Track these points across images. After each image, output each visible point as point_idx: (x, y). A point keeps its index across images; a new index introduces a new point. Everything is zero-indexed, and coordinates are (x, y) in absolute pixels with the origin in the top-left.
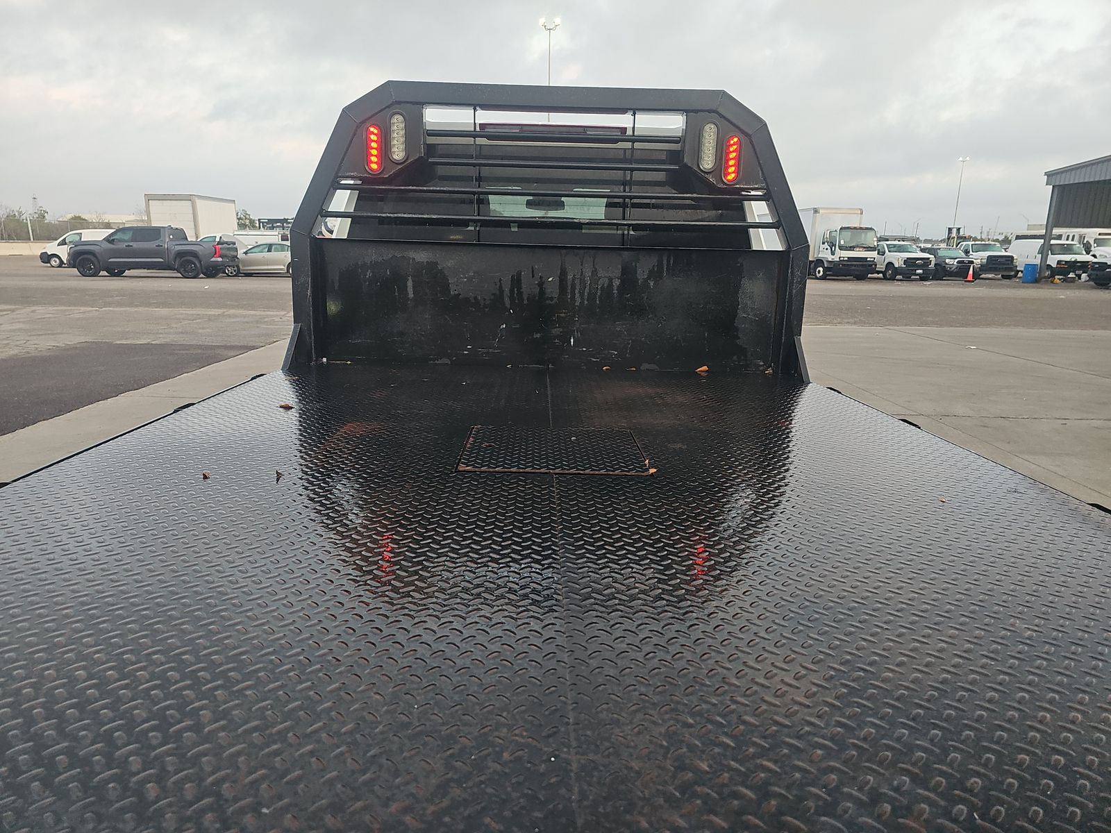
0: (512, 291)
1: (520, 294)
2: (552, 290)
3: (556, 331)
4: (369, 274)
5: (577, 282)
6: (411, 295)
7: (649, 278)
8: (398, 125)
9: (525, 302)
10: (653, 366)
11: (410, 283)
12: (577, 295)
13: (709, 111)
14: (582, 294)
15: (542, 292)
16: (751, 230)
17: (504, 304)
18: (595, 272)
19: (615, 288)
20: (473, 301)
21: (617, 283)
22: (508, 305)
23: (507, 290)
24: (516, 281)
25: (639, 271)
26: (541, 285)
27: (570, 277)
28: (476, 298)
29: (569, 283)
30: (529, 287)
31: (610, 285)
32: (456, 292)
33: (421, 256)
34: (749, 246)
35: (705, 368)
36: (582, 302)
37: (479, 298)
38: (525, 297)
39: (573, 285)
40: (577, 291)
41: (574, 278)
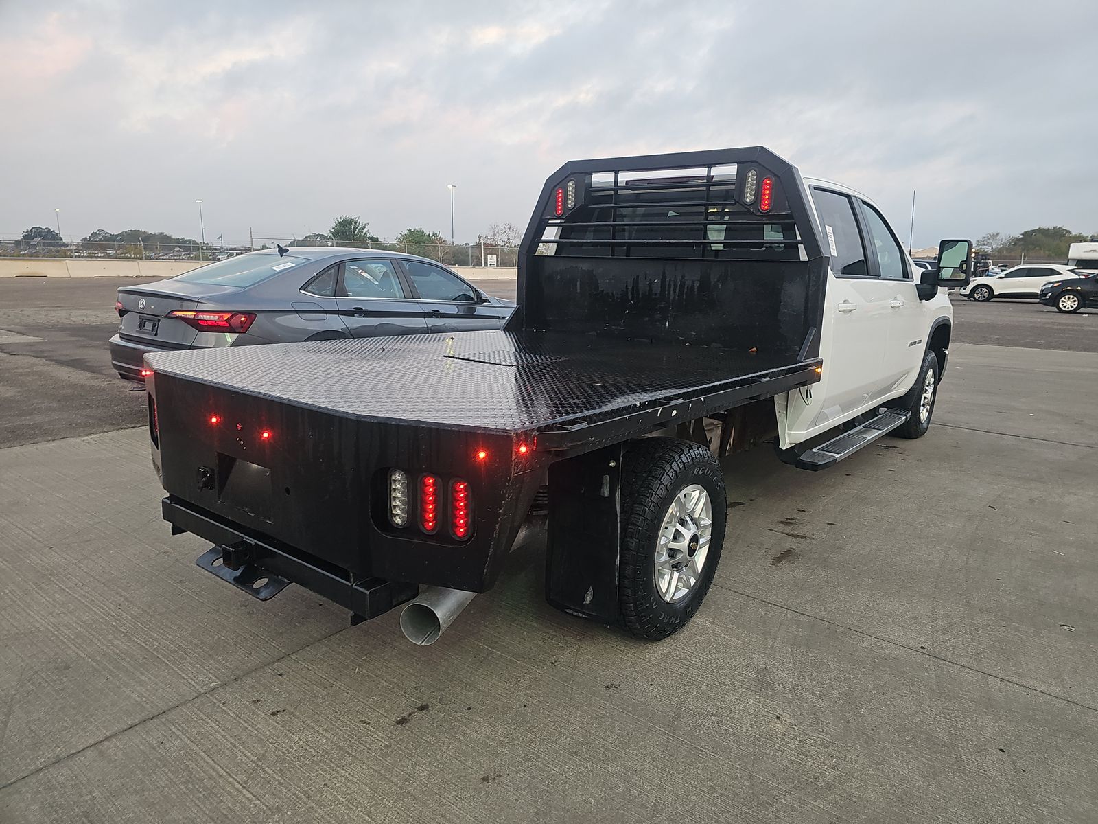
0: (633, 289)
1: (638, 290)
2: (657, 289)
3: (658, 316)
4: (559, 277)
5: (672, 283)
6: (579, 291)
7: (718, 281)
8: (572, 187)
9: (640, 296)
10: (719, 345)
11: (578, 283)
12: (672, 292)
13: (752, 162)
14: (675, 291)
15: (651, 290)
17: (628, 297)
18: (683, 277)
19: (696, 288)
20: (611, 294)
21: (697, 284)
22: (630, 298)
23: (630, 288)
24: (636, 283)
25: (712, 276)
26: (650, 284)
27: (668, 279)
28: (612, 293)
29: (667, 283)
30: (643, 287)
31: (693, 286)
32: (602, 289)
33: (585, 266)
35: (755, 349)
36: (675, 297)
37: (614, 293)
38: (640, 293)
39: (670, 285)
40: (672, 289)
41: (670, 281)
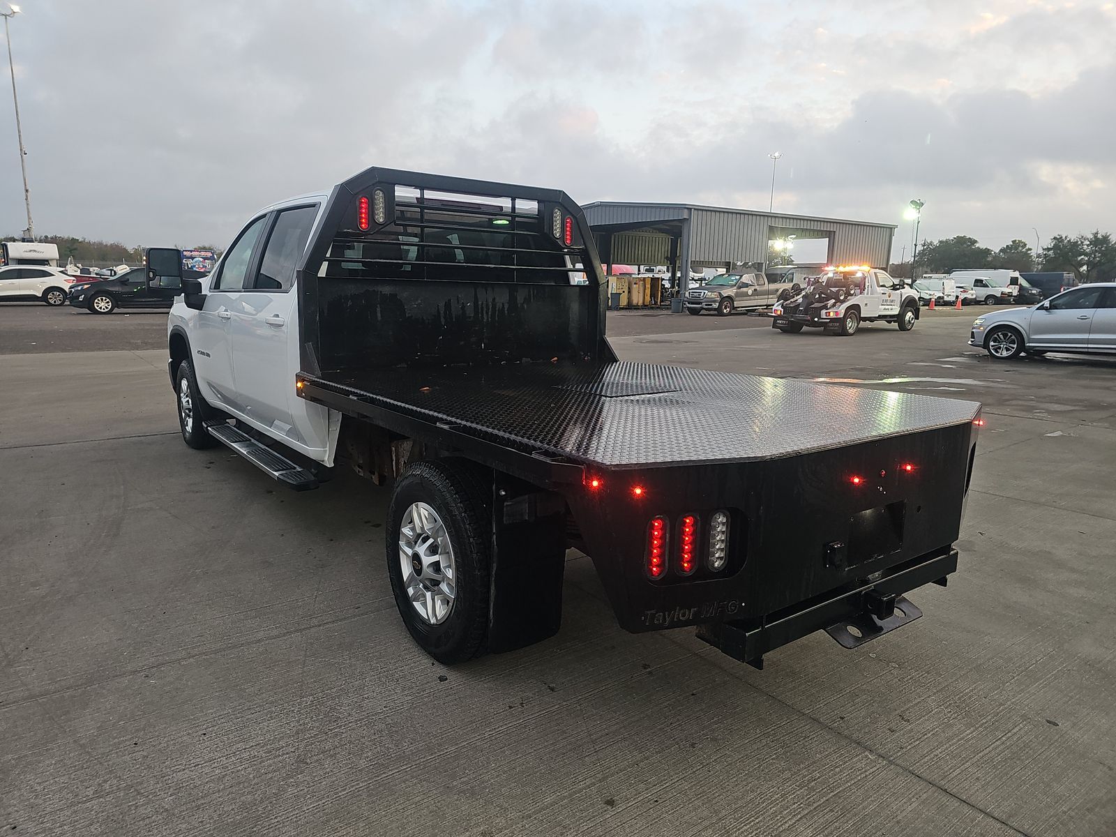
0: (445, 313)
1: (451, 315)
2: (470, 313)
3: (473, 339)
4: (350, 303)
5: (484, 306)
6: (379, 318)
7: (524, 303)
8: (379, 197)
9: (454, 320)
11: (378, 309)
12: (485, 314)
14: (487, 313)
15: (464, 314)
16: (570, 273)
17: (440, 322)
18: (494, 299)
19: (506, 309)
20: (421, 321)
21: (506, 306)
22: (443, 323)
23: (442, 312)
24: (448, 305)
25: (518, 298)
26: (463, 307)
27: (480, 303)
28: (423, 319)
29: (480, 307)
30: (455, 310)
31: (503, 308)
32: (410, 315)
33: (386, 290)
34: (569, 282)
35: (556, 358)
36: (488, 319)
37: (425, 318)
38: (454, 316)
39: (482, 308)
40: (484, 312)
41: (482, 304)
